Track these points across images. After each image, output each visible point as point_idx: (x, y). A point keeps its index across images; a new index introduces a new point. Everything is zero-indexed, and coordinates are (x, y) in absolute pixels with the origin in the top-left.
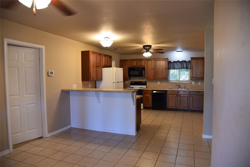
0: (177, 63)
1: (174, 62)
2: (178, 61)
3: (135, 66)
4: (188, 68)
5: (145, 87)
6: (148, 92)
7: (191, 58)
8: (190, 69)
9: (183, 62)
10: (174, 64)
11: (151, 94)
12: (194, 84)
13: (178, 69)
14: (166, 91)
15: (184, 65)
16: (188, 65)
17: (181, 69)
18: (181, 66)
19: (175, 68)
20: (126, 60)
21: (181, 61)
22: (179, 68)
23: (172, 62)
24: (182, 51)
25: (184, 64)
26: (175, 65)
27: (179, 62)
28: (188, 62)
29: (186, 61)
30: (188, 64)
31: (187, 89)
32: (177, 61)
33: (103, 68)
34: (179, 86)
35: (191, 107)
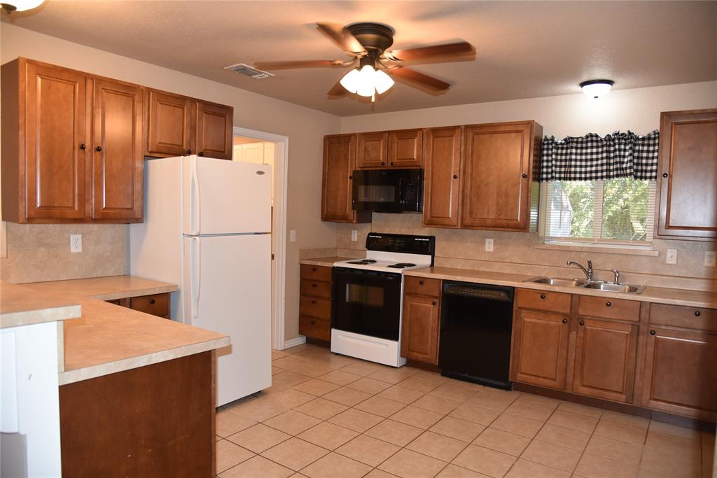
0: (587, 148)
1: (569, 141)
2: (591, 135)
3: (383, 164)
4: (646, 171)
5: (424, 260)
6: (422, 289)
7: (665, 116)
8: (656, 177)
9: (620, 144)
10: (566, 154)
11: (437, 301)
12: (674, 262)
13: (591, 178)
14: (510, 291)
15: (624, 157)
16: (647, 158)
17: (602, 177)
18: (605, 161)
19: (570, 173)
20: (347, 138)
21: (608, 138)
22: (597, 172)
23: (559, 140)
24: (610, 82)
25: (625, 150)
26: (571, 160)
27: (597, 141)
28: (643, 139)
29: (638, 139)
30: (648, 152)
31: (633, 290)
32: (584, 136)
33: (148, 157)
34: (590, 267)
35: (646, 396)
